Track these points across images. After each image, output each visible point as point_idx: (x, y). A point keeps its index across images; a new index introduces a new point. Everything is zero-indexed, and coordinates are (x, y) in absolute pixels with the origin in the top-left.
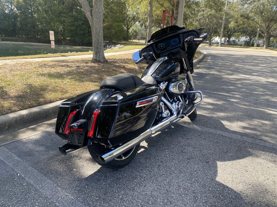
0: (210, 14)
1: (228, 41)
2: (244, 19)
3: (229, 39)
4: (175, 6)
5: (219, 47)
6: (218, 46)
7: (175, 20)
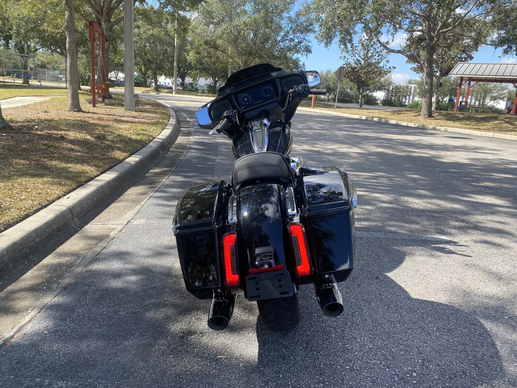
0: (152, 35)
1: (182, 84)
2: (210, 48)
3: (183, 80)
4: (104, 14)
5: (174, 95)
6: (172, 92)
7: (107, 42)
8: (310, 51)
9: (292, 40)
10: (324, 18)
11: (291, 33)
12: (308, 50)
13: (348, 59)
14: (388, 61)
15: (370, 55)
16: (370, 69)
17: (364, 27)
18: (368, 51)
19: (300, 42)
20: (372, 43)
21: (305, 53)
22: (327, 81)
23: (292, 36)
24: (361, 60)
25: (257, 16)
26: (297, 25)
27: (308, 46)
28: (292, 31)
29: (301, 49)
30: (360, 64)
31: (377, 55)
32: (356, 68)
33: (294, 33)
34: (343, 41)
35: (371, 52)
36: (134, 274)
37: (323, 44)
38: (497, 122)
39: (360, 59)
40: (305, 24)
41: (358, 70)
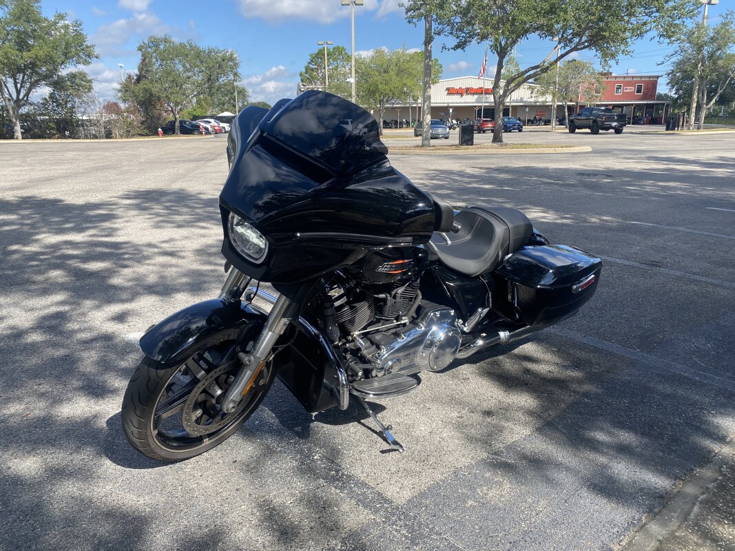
36: (598, 442)
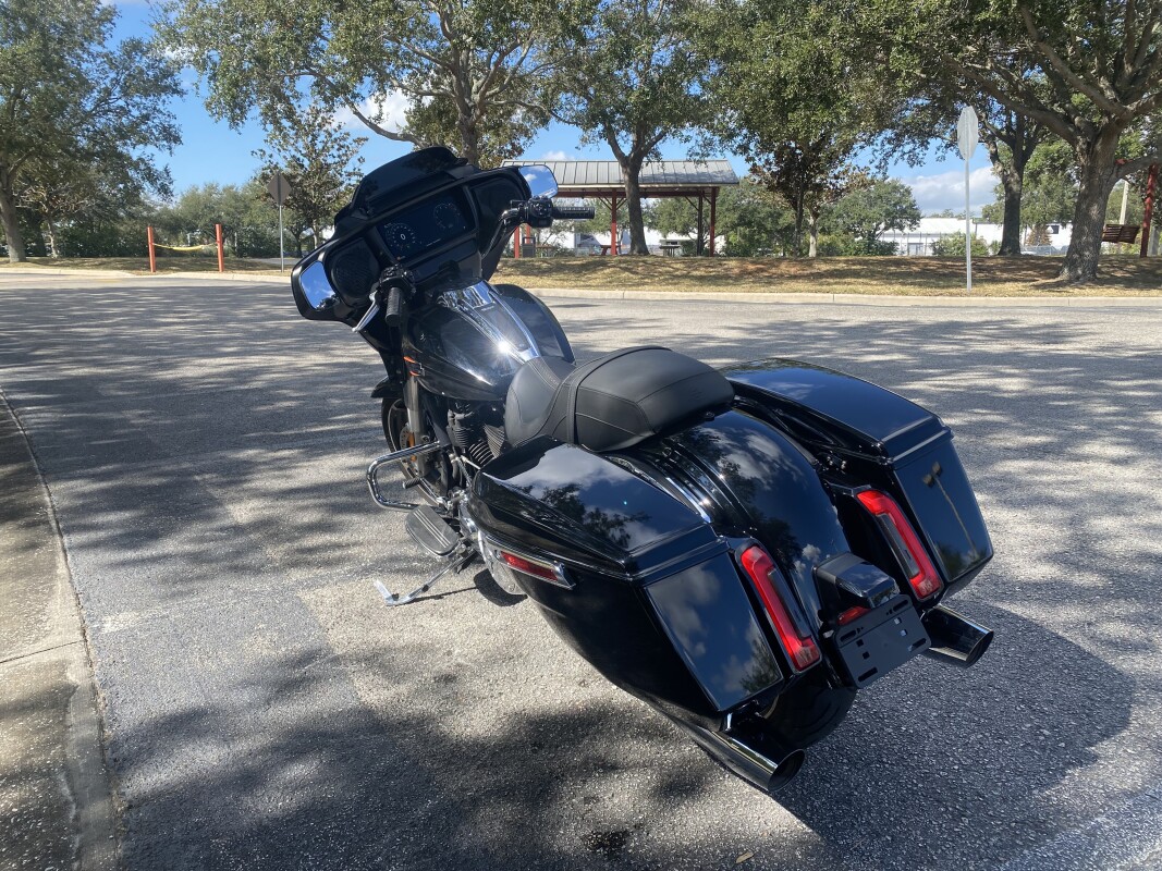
8: (177, 139)
9: (123, 111)
10: (216, 59)
11: (117, 95)
12: (171, 136)
13: (271, 156)
14: (361, 160)
15: (319, 146)
16: (324, 179)
17: (317, 84)
18: (315, 137)
19: (146, 118)
20: (320, 120)
21: (165, 142)
22: (212, 209)
23: (121, 103)
24: (301, 158)
25: (20, 48)
26: (129, 75)
27: (170, 126)
28: (118, 89)
29: (152, 134)
30: (302, 166)
31: (336, 147)
32: (295, 177)
33: (125, 93)
34: (270, 115)
35: (320, 139)
37: (225, 122)
38: (607, 271)
39: (299, 155)
40: (151, 73)
41: (301, 182)
